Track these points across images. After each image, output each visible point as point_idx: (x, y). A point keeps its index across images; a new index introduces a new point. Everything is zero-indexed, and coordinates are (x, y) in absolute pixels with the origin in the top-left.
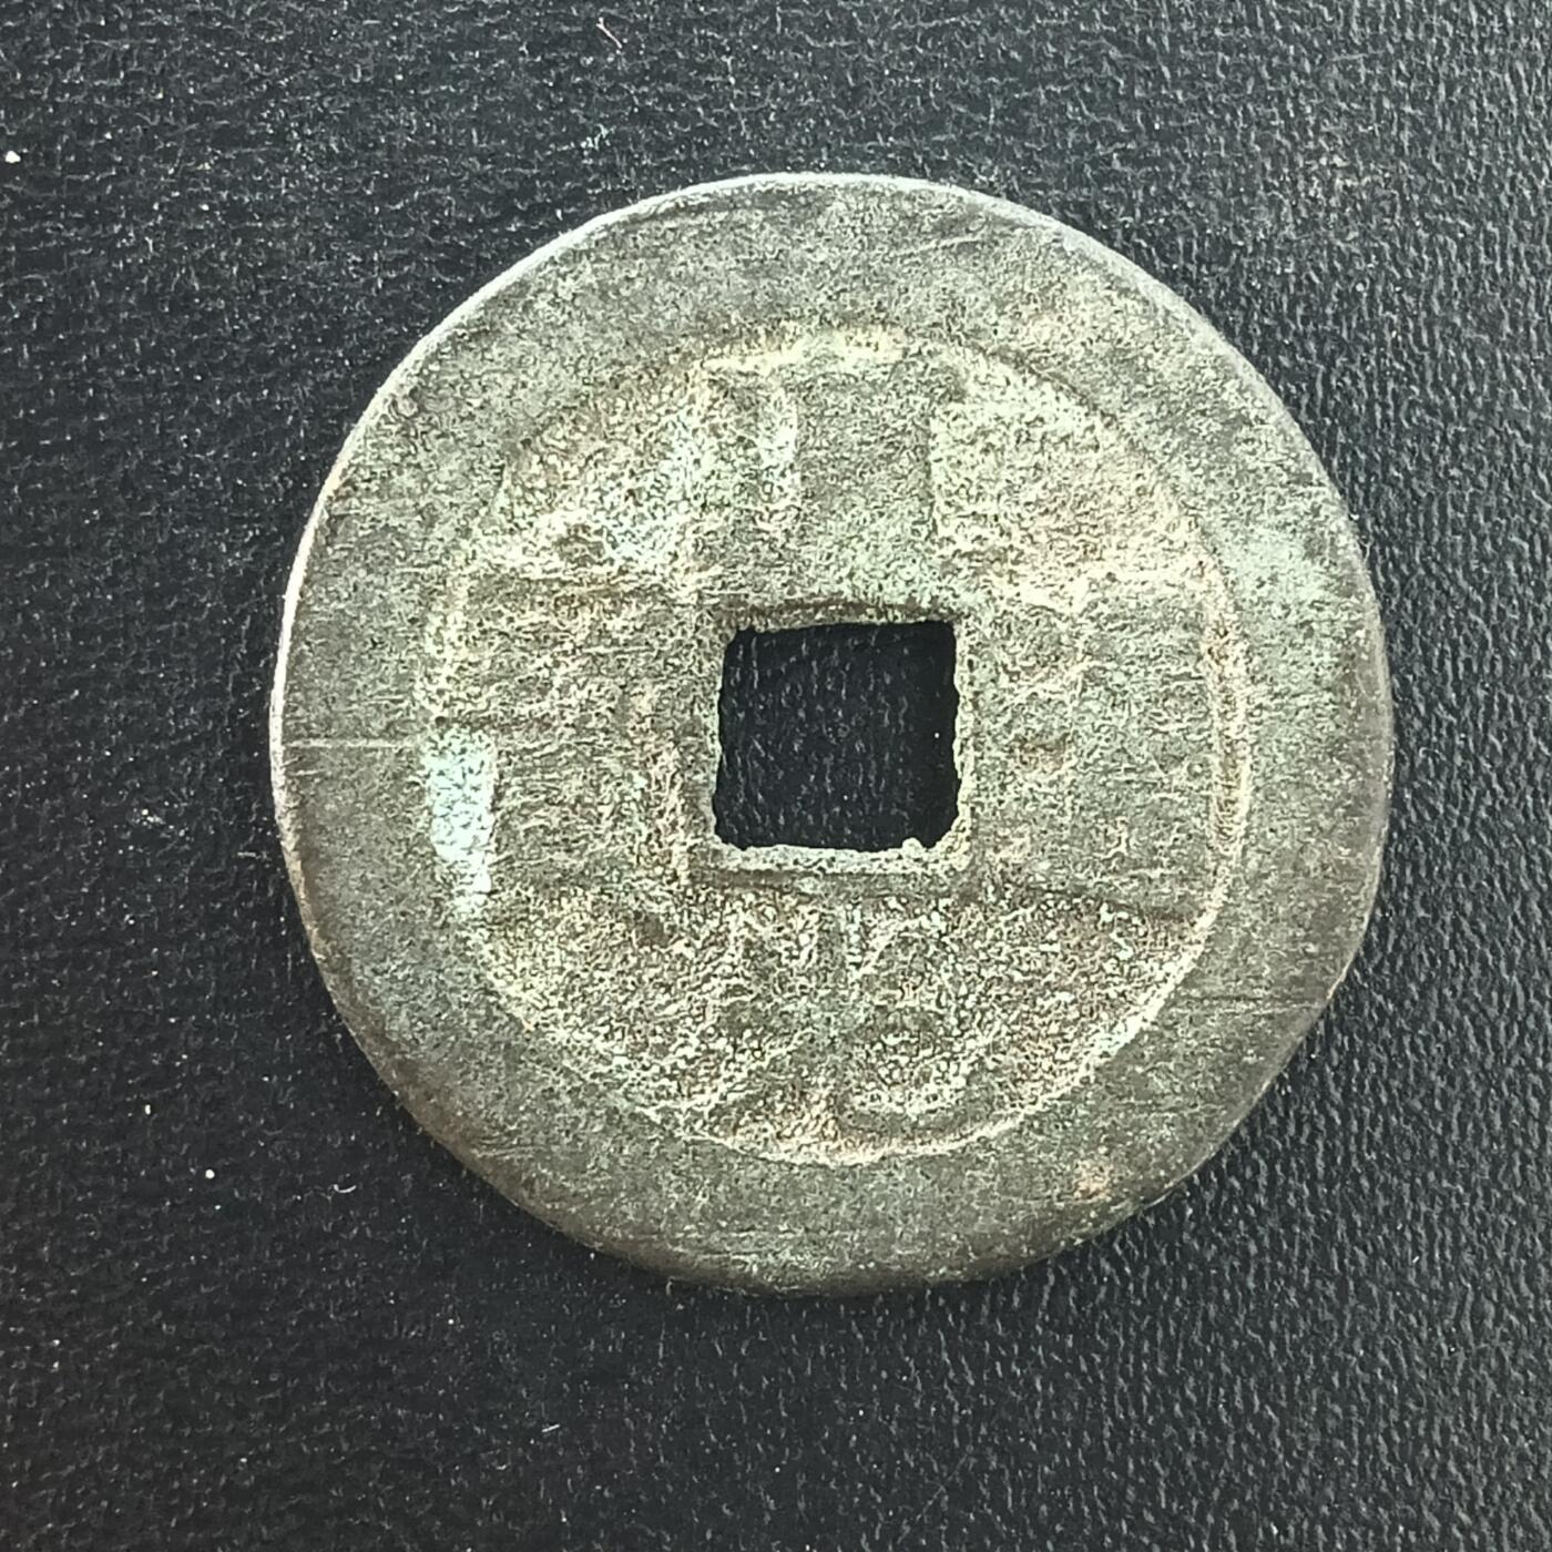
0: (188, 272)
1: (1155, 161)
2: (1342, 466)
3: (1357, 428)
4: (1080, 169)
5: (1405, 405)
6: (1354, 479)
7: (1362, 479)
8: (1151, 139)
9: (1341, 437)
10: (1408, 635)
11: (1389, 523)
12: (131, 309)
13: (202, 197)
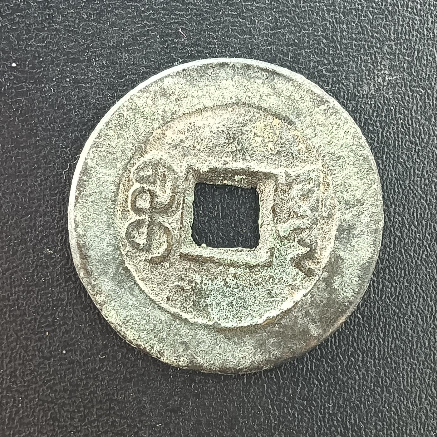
0: (63, 98)
1: (335, 71)
2: (386, 158)
3: (391, 147)
4: (314, 73)
5: (404, 141)
6: (390, 161)
7: (392, 162)
8: (334, 65)
9: (386, 150)
10: (404, 205)
11: (399, 174)
12: (46, 108)
13: (67, 77)
